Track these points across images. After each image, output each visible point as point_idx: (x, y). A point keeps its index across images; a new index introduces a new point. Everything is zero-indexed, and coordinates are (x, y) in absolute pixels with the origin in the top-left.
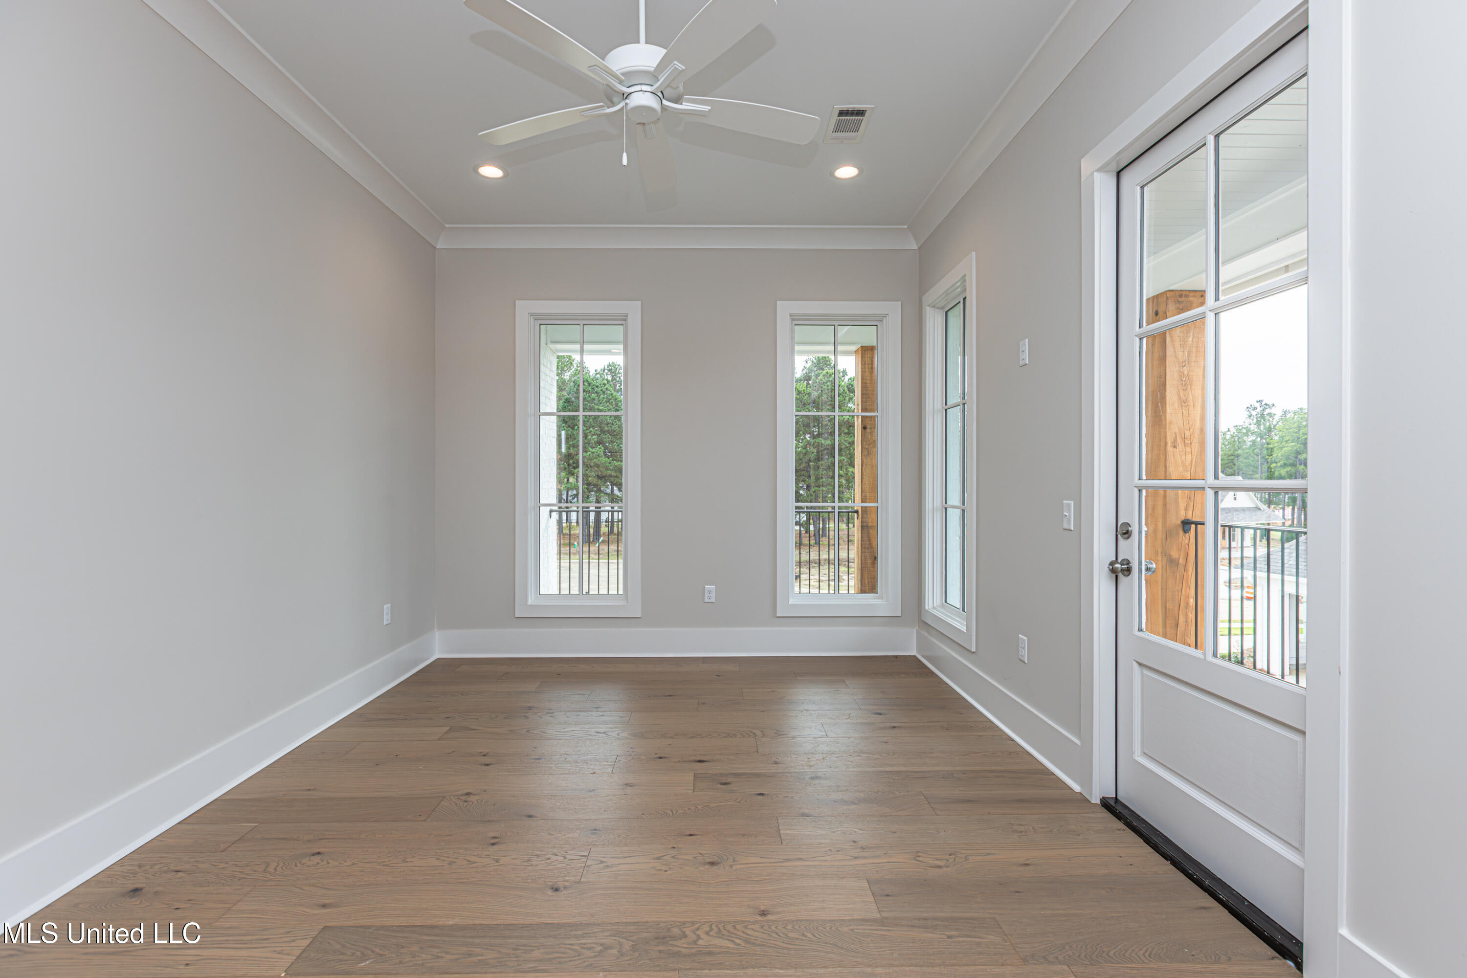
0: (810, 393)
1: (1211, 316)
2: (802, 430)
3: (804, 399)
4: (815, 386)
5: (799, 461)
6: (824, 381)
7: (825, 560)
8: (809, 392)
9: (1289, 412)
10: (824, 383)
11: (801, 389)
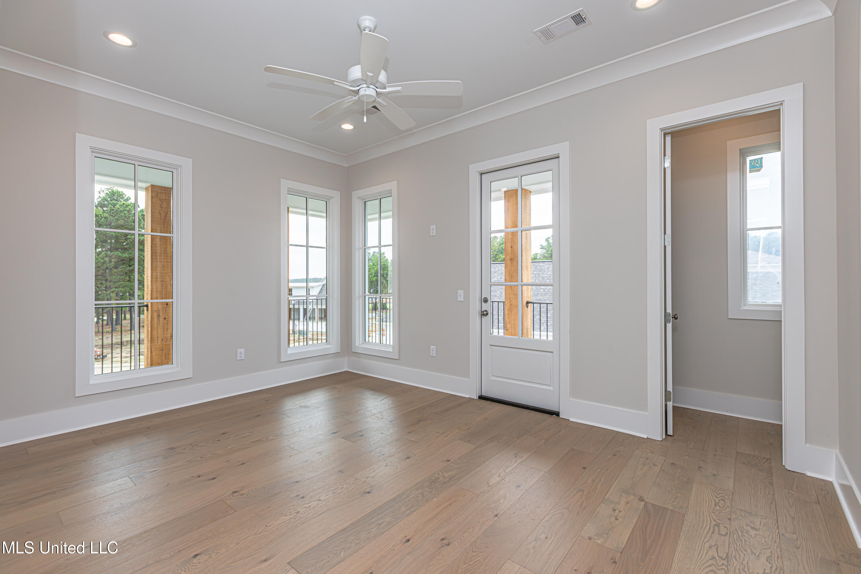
0: (107, 217)
1: (520, 233)
2: (100, 245)
3: (101, 221)
4: (113, 213)
5: (97, 268)
6: (121, 209)
7: (127, 342)
8: (105, 216)
9: (375, 253)
10: (121, 211)
11: (98, 213)
